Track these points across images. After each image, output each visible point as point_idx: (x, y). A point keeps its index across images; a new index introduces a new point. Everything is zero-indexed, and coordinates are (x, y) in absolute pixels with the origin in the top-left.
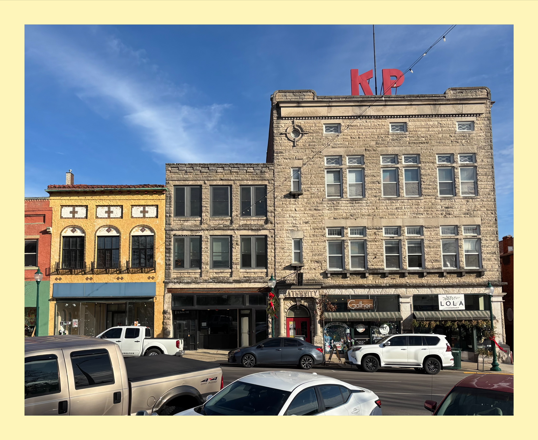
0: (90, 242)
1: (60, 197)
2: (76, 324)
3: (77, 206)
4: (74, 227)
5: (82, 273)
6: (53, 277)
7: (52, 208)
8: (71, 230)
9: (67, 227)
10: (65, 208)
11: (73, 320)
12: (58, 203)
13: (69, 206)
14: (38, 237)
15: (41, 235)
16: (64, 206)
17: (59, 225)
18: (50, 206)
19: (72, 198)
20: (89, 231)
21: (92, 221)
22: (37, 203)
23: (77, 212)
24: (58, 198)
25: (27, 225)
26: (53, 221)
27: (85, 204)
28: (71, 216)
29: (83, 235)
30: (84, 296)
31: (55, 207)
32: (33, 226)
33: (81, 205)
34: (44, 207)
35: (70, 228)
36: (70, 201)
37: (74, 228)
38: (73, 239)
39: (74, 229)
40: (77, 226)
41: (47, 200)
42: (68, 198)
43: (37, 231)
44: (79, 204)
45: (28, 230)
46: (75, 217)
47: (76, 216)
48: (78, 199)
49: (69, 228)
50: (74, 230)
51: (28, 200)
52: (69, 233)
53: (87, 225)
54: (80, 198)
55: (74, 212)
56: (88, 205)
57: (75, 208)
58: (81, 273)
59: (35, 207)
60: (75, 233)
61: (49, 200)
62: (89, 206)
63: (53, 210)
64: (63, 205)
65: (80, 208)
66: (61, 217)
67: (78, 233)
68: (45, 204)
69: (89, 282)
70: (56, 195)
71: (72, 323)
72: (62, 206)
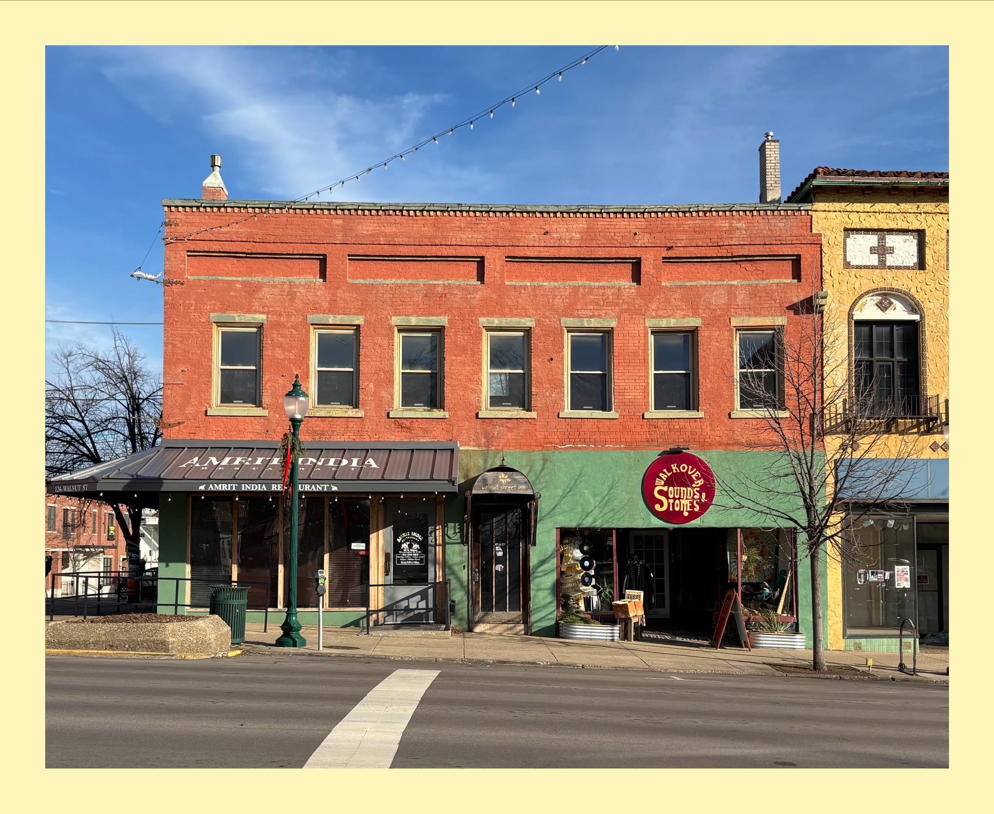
0: (937, 340)
1: (843, 204)
2: (906, 580)
3: (891, 231)
4: (885, 294)
5: (919, 430)
6: (833, 443)
7: (820, 235)
8: (876, 302)
9: (867, 293)
10: (855, 236)
11: (896, 567)
12: (838, 221)
13: (867, 231)
14: (780, 321)
15: (793, 316)
16: (852, 230)
17: (844, 288)
18: (814, 231)
19: (878, 206)
20: (932, 305)
21: (941, 277)
22: (775, 221)
23: (891, 250)
24: (837, 206)
25: (748, 285)
26: (826, 276)
27: (916, 226)
28: (874, 260)
29: (916, 317)
30: (930, 497)
31: (828, 233)
32: (765, 288)
33: (904, 227)
34: (795, 232)
35: (875, 298)
36: (873, 217)
37: (886, 296)
38: (880, 329)
39: (886, 299)
40: (898, 290)
41: (803, 213)
42: (867, 206)
43: (778, 305)
44: (899, 227)
45: (752, 302)
46: (888, 264)
47: (890, 260)
48: (895, 210)
49: (873, 296)
50: (886, 303)
51: (748, 213)
52: (869, 311)
53: (928, 289)
54: (904, 206)
55: (882, 251)
56: (926, 228)
57: (884, 239)
58: (916, 430)
59: (769, 233)
60: (888, 311)
61: (810, 213)
62: (928, 233)
63: (824, 241)
64: (854, 226)
65: (898, 237)
66: (847, 265)
67: (898, 312)
68: (800, 225)
69: (940, 457)
70: (832, 199)
71: (892, 576)
72: (848, 231)
